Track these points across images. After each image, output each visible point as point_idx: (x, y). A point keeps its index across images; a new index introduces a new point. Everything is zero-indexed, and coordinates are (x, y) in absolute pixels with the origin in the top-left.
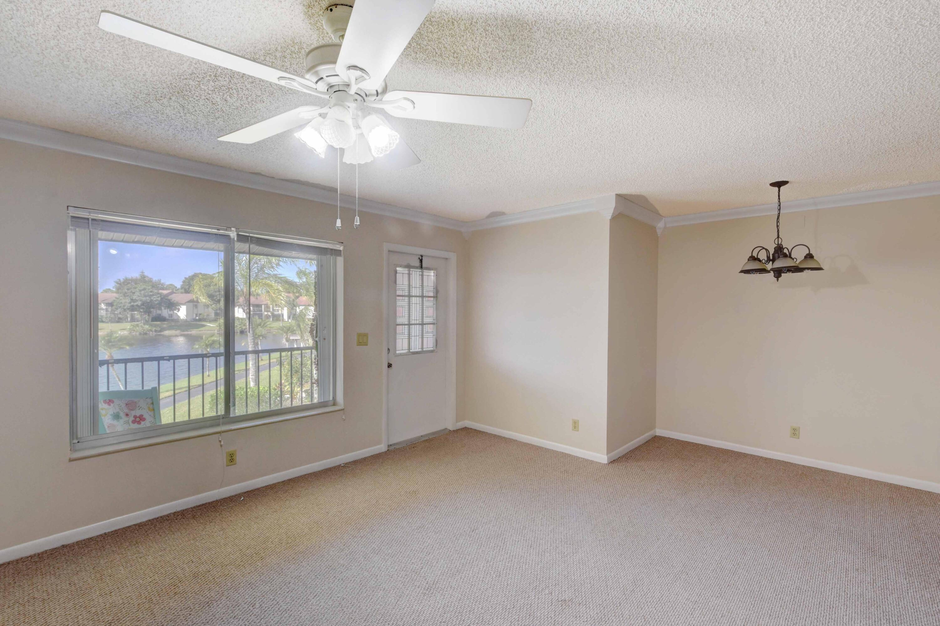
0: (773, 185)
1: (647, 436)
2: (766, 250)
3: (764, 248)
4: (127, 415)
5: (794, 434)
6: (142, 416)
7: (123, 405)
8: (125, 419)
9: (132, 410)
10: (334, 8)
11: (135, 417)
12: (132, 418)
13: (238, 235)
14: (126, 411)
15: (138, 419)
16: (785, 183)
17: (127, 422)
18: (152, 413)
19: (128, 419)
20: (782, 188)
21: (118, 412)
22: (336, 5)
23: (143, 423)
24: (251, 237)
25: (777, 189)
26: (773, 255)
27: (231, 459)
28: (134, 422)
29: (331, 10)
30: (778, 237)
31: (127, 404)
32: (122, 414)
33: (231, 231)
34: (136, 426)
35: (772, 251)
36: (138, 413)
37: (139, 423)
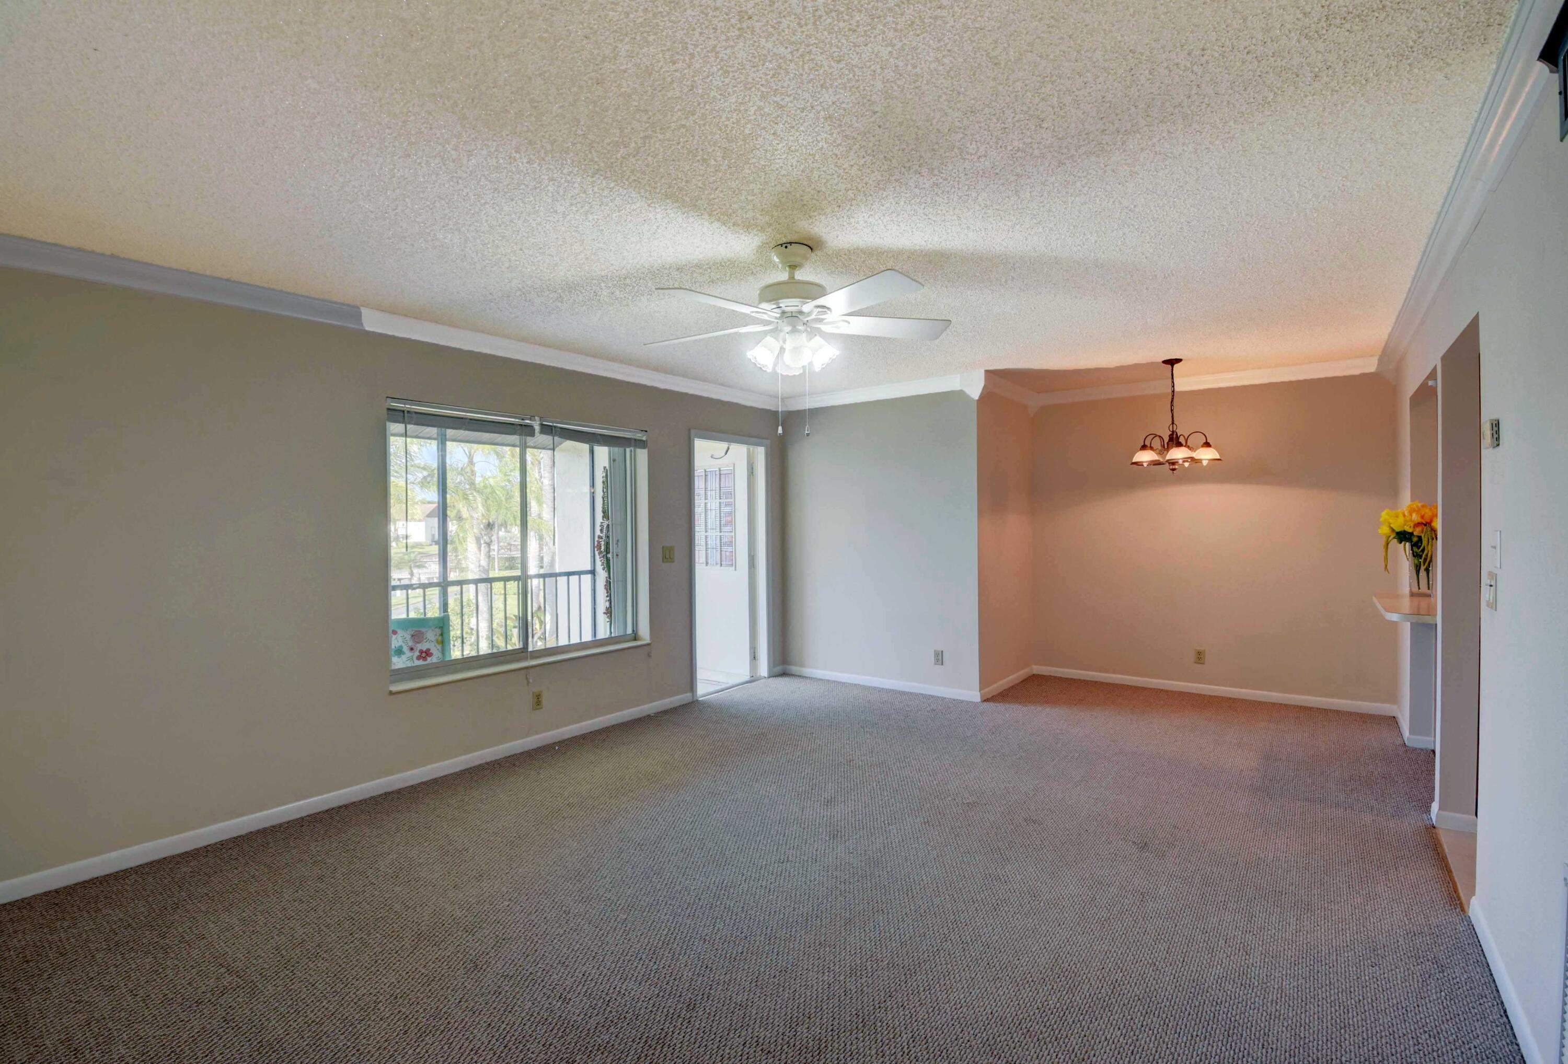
0: (1166, 362)
1: (1022, 674)
2: (1160, 437)
3: (1156, 436)
4: (412, 649)
5: (1199, 659)
6: (428, 650)
7: (408, 637)
8: (408, 654)
9: (418, 643)
10: (788, 245)
11: (421, 652)
12: (417, 653)
13: (542, 425)
14: (411, 644)
15: (424, 655)
16: (1178, 361)
17: (411, 659)
18: (439, 647)
19: (411, 654)
20: (1176, 366)
21: (401, 647)
22: (791, 243)
23: (429, 659)
24: (555, 427)
25: (1170, 366)
26: (1168, 443)
27: (538, 701)
28: (419, 658)
29: (786, 247)
30: (1173, 423)
31: (412, 636)
32: (405, 649)
33: (535, 420)
34: (421, 662)
35: (1166, 439)
36: (424, 646)
37: (425, 659)
